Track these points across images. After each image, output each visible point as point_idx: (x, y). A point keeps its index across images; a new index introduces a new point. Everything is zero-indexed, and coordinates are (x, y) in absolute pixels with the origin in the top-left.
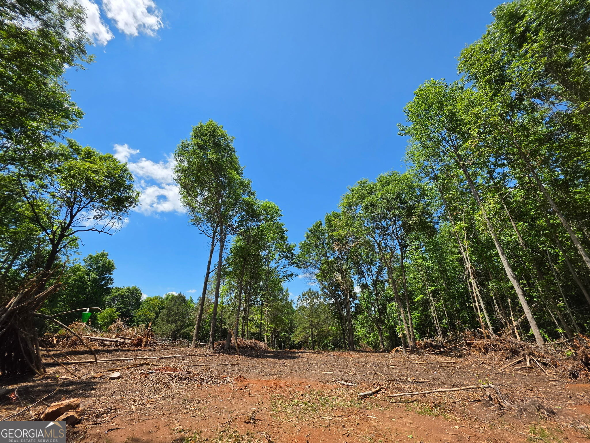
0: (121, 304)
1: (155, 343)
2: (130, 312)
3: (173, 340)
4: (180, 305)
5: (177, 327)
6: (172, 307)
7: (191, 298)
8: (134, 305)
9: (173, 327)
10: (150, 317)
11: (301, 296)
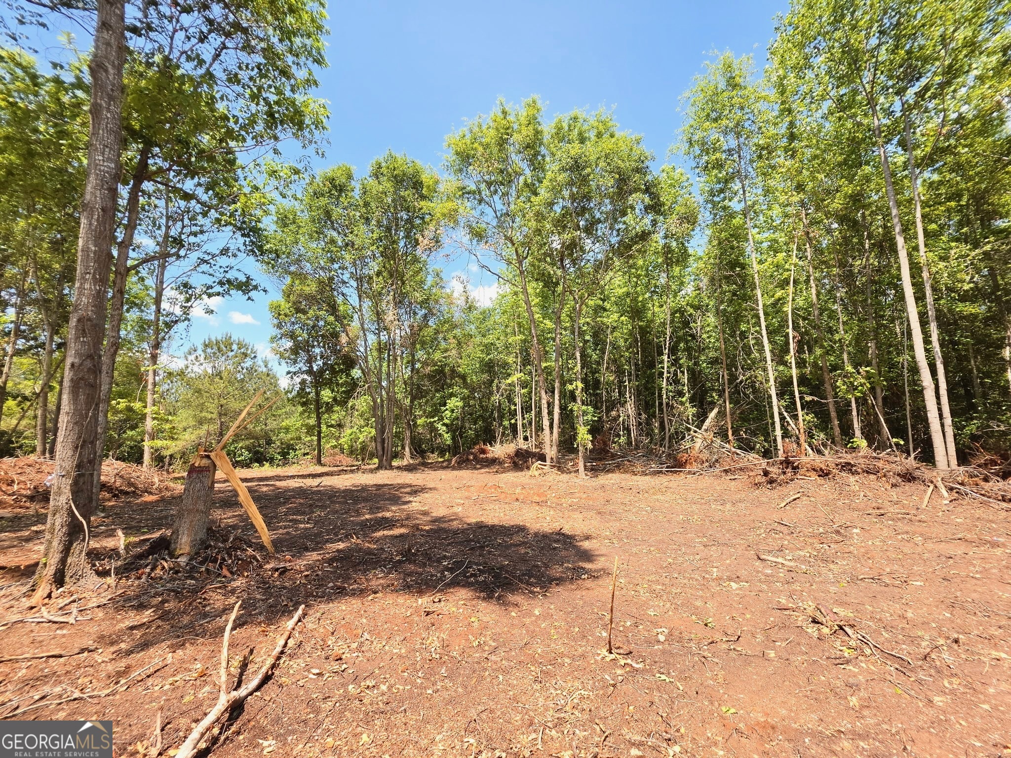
11: (201, 348)
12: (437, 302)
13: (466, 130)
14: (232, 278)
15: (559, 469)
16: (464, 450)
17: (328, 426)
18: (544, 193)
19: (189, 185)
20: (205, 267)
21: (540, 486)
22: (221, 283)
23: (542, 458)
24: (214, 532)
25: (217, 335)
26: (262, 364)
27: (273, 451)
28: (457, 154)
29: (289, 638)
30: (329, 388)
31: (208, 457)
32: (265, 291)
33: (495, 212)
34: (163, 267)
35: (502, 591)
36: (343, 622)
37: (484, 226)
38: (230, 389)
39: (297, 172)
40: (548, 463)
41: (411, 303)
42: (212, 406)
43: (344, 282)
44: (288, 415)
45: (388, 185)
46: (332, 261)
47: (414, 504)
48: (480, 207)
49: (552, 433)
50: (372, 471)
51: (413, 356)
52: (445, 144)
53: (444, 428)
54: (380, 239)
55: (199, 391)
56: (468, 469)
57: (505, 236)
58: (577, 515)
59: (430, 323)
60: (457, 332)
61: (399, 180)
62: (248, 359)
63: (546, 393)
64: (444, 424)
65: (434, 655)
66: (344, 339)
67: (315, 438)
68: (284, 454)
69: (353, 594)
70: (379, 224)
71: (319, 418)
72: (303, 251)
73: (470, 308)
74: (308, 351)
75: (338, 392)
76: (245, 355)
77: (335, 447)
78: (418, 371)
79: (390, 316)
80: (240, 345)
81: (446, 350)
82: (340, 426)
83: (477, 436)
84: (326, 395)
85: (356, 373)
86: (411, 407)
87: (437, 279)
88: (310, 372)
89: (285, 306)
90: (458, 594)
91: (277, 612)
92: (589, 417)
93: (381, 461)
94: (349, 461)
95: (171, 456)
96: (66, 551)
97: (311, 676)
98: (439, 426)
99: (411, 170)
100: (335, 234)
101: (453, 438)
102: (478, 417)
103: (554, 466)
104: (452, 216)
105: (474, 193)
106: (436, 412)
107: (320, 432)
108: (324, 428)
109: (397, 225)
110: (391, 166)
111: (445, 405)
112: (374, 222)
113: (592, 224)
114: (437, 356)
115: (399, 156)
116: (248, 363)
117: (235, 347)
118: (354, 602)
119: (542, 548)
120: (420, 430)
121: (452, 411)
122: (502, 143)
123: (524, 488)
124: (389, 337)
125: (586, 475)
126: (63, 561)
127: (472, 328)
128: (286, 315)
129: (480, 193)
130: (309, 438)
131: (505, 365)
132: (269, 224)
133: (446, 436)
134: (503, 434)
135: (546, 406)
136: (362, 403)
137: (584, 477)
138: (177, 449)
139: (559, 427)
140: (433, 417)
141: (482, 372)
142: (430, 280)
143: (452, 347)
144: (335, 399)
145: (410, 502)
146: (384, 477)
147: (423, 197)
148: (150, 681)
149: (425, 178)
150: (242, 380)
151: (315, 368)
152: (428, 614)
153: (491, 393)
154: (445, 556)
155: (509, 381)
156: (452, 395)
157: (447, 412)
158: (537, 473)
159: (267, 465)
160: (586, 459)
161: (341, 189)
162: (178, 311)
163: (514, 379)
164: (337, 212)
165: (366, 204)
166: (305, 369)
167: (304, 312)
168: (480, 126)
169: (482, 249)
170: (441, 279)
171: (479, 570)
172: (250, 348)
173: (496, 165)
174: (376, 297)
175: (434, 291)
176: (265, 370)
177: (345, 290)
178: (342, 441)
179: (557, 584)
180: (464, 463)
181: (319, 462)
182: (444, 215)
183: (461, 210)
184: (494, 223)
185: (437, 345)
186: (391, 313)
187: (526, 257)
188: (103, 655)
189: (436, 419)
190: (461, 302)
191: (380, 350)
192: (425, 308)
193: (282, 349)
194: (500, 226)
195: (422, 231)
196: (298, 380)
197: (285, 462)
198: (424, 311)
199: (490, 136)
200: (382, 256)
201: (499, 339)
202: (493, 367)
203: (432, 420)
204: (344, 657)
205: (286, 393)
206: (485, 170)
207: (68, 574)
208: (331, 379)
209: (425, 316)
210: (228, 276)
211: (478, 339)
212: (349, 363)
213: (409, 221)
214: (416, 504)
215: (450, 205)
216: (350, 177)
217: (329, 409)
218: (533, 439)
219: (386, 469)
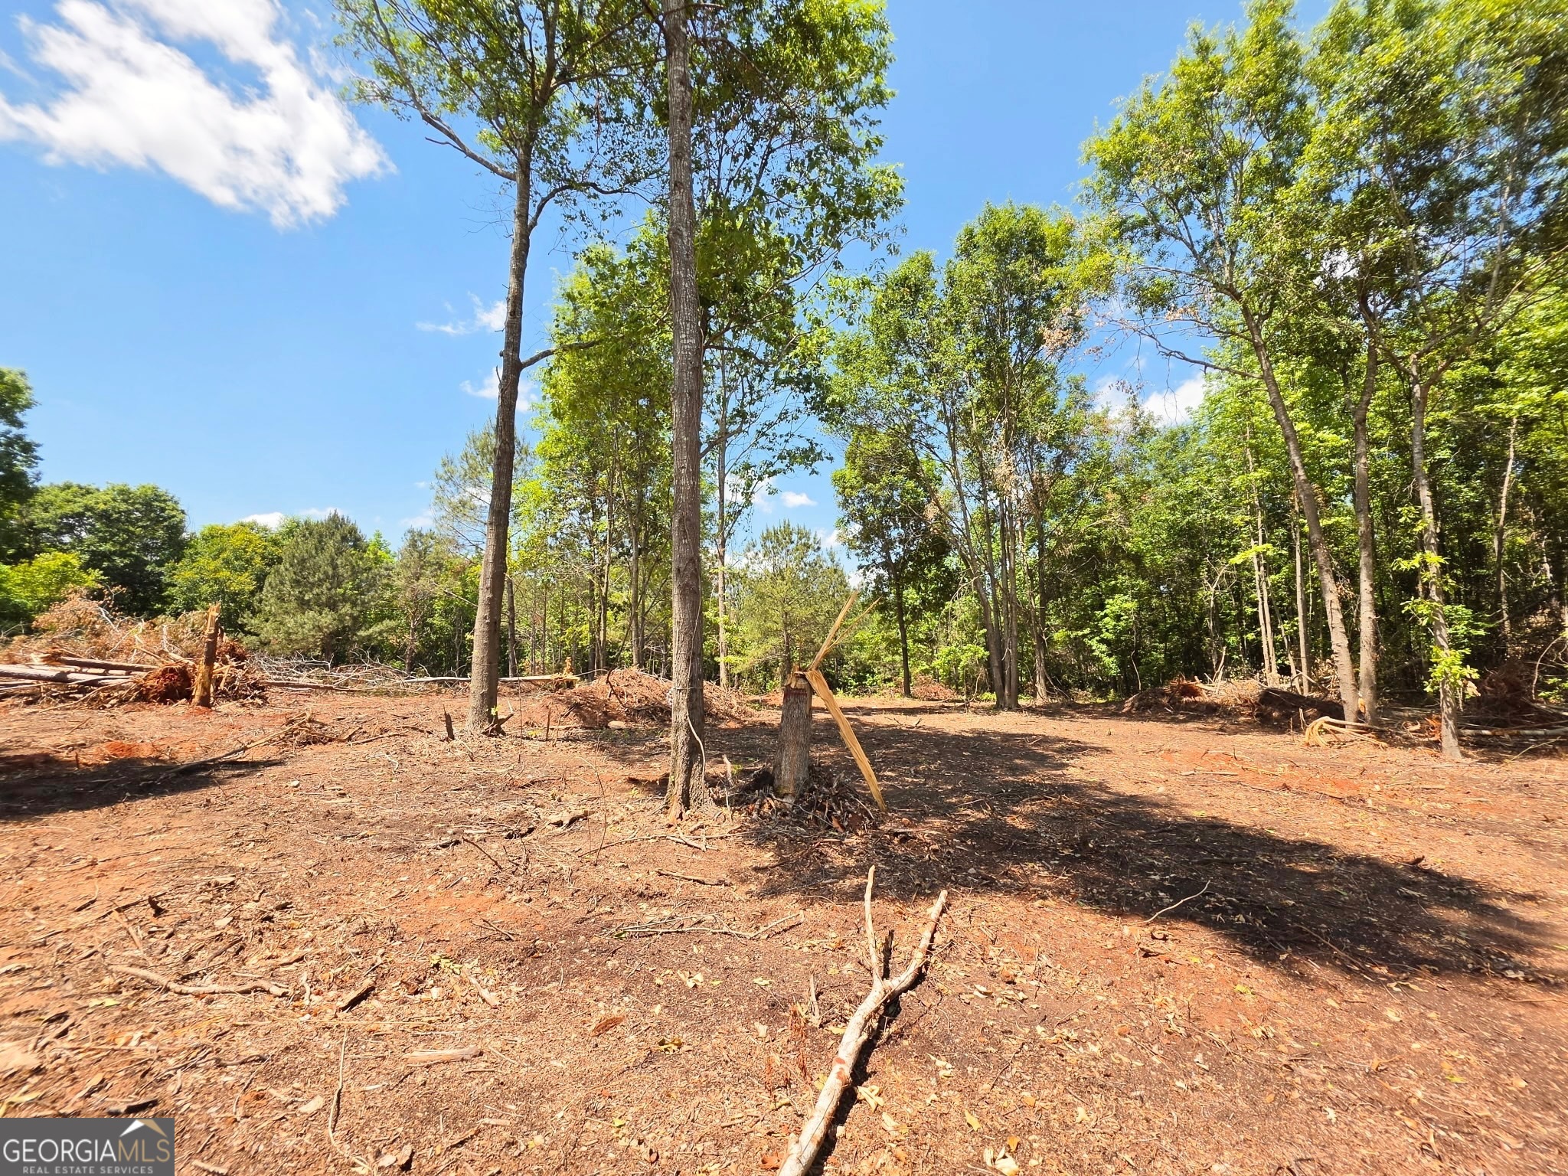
0: (104, 540)
1: (254, 686)
2: (149, 568)
3: (335, 665)
4: (339, 552)
5: (341, 621)
6: (311, 556)
7: (379, 536)
8: (159, 549)
9: (327, 619)
10: (235, 588)
11: (759, 542)
12: (1077, 432)
13: (1121, 118)
14: (793, 448)
15: (1380, 735)
16: (1144, 686)
17: (915, 641)
18: (1305, 174)
19: (745, 341)
20: (763, 441)
21: (1336, 768)
22: (781, 457)
23: (1335, 710)
24: (816, 773)
25: (776, 524)
26: (827, 557)
27: (846, 674)
28: (1105, 166)
29: (935, 931)
30: (914, 587)
31: (803, 677)
32: (831, 459)
33: (1191, 246)
34: (723, 450)
35: (1295, 952)
36: (1005, 930)
37: (1169, 278)
38: (793, 592)
39: (866, 284)
40: (1350, 720)
41: (1033, 441)
42: (777, 614)
43: (929, 428)
44: (862, 624)
45: (987, 261)
46: (911, 400)
47: (1071, 770)
48: (1158, 245)
49: (1355, 659)
50: (987, 711)
51: (1041, 529)
52: (1081, 160)
53: (1104, 647)
54: (980, 350)
55: (761, 596)
56: (1158, 720)
57: (1216, 285)
58: (1455, 838)
59: (1067, 471)
60: (1120, 479)
61: (1003, 248)
62: (811, 551)
63: (1336, 579)
64: (1102, 641)
65: (1174, 1027)
66: (931, 512)
67: (898, 658)
68: (860, 679)
69: (1008, 890)
70: (977, 329)
71: (903, 630)
72: (871, 394)
73: (1142, 433)
74: (883, 535)
75: (926, 592)
76: (807, 546)
77: (925, 672)
78: (1051, 553)
79: (1002, 470)
80: (802, 535)
81: (1100, 514)
82: (931, 641)
83: (1169, 659)
84: (911, 595)
85: (952, 561)
86: (1043, 612)
87: (1077, 394)
88: (886, 565)
89: (852, 475)
90: (1197, 935)
91: (911, 892)
92: (1461, 629)
93: (1000, 697)
94: (949, 693)
95: (739, 675)
96: (689, 771)
97: (976, 993)
98: (1094, 643)
99: (1023, 225)
100: (912, 359)
101: (1121, 665)
102: (1170, 629)
103: (1367, 730)
104: (1103, 280)
105: (1144, 222)
106: (1086, 619)
107: (905, 650)
108: (910, 642)
109: (1004, 321)
110: (991, 229)
111: (1102, 607)
112: (967, 327)
113: (1451, 197)
114: (1084, 524)
115: (1000, 208)
116: (811, 557)
117: (795, 537)
118: (1012, 903)
119: (1375, 891)
120: (1059, 650)
121: (1118, 618)
122: (1198, 109)
123: (1294, 766)
124: (1002, 502)
125: (1465, 755)
126: (687, 781)
127: (1150, 472)
128: (852, 487)
129: (1155, 218)
130: (890, 658)
131: (1227, 530)
132: (829, 367)
133: (1107, 660)
134: (1229, 661)
135: (1336, 605)
136: (962, 606)
137: (1459, 757)
138: (745, 666)
139: (1376, 649)
140: (1081, 628)
141: (1175, 546)
142: (1063, 400)
143: (1110, 505)
144: (924, 600)
145: (1067, 765)
146: (1008, 723)
147: (1049, 262)
148: (788, 936)
149: (1050, 228)
150: (806, 581)
151: (894, 558)
152: (1147, 954)
153: (1197, 584)
154: (1152, 864)
155: (1238, 559)
156: (1113, 591)
157: (1107, 619)
158: (1323, 740)
159: (841, 692)
160: (1461, 720)
161: (917, 290)
162: (740, 499)
163: (1249, 554)
164: (913, 325)
165: (955, 301)
166: (879, 561)
167: (875, 481)
168: (1149, 99)
169: (1167, 322)
170: (1084, 393)
171: (1230, 903)
172: (812, 536)
173: (1189, 157)
174: (978, 441)
175: (1072, 415)
176: (829, 564)
177: (931, 440)
178: (935, 663)
179: (1434, 973)
180: (1148, 709)
181: (908, 693)
182: (1087, 281)
183: (1118, 264)
184: (1191, 266)
185: (1083, 506)
186: (1003, 463)
187: (1269, 315)
188: (739, 893)
189: (1087, 631)
190: (1125, 426)
191: (987, 524)
192: (1058, 447)
193: (850, 537)
194: (1204, 269)
195: (1047, 319)
196: (873, 576)
197: (862, 689)
198: (1055, 452)
199: (1172, 106)
200: (984, 376)
201: (1209, 482)
202: (1196, 536)
203: (1080, 633)
204: (1017, 980)
205: (859, 596)
206: (1165, 174)
207: (692, 797)
208: (915, 574)
209: (1058, 460)
210: (789, 447)
211: (1164, 488)
212: (941, 548)
213: (1024, 309)
214: (1076, 771)
215: (1098, 260)
216: (928, 267)
217: (917, 614)
218: (1304, 673)
219: (1010, 709)
